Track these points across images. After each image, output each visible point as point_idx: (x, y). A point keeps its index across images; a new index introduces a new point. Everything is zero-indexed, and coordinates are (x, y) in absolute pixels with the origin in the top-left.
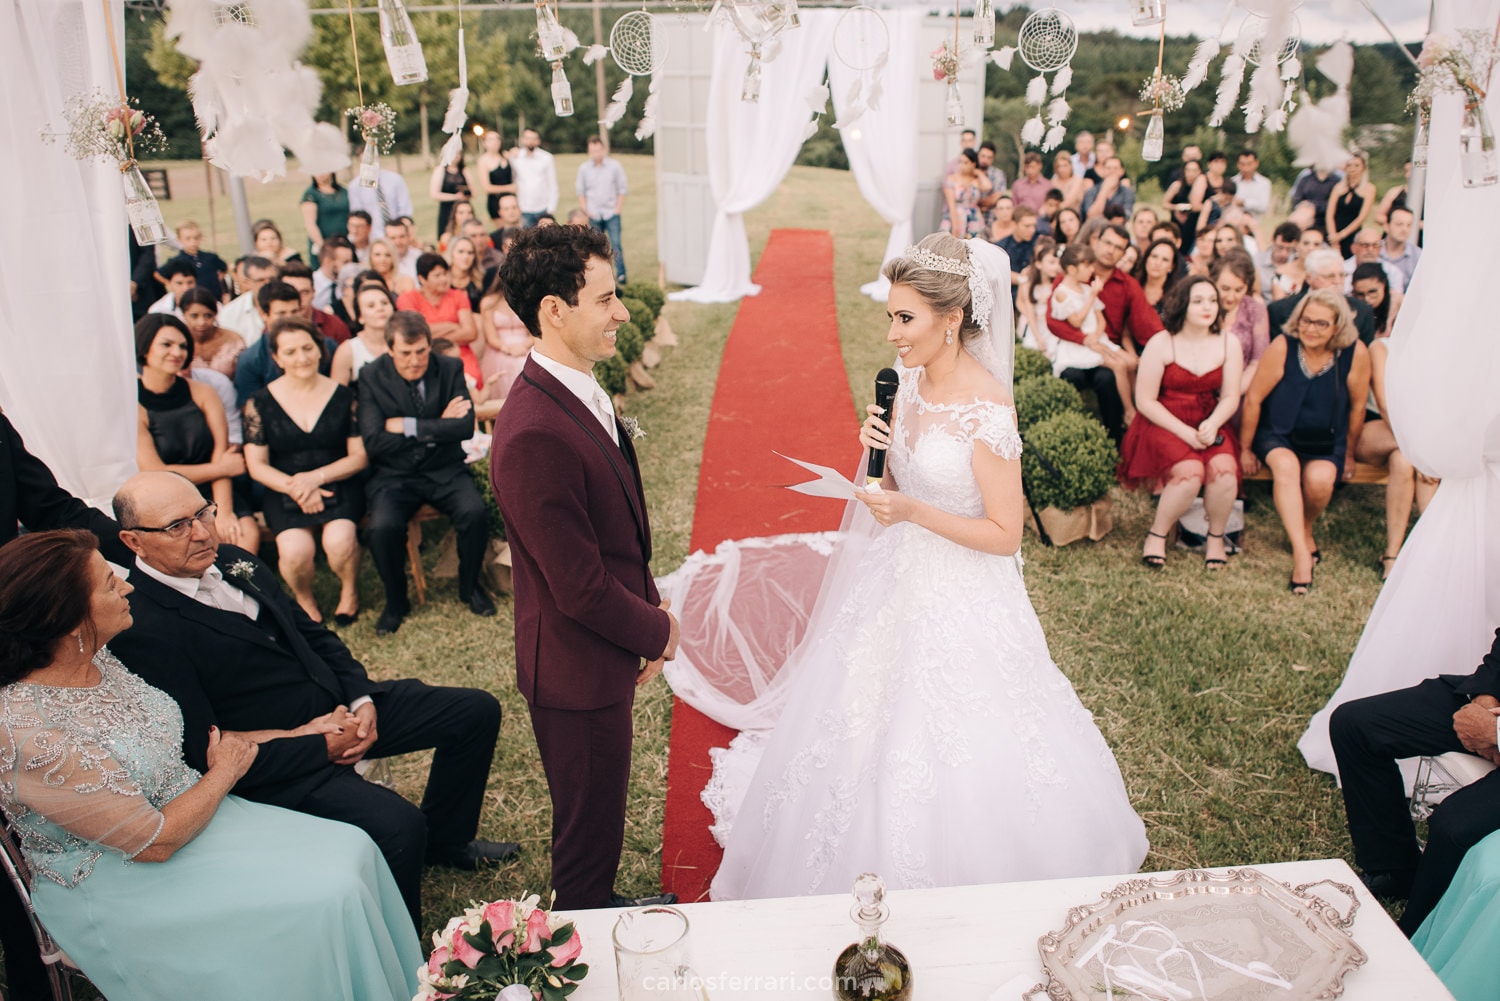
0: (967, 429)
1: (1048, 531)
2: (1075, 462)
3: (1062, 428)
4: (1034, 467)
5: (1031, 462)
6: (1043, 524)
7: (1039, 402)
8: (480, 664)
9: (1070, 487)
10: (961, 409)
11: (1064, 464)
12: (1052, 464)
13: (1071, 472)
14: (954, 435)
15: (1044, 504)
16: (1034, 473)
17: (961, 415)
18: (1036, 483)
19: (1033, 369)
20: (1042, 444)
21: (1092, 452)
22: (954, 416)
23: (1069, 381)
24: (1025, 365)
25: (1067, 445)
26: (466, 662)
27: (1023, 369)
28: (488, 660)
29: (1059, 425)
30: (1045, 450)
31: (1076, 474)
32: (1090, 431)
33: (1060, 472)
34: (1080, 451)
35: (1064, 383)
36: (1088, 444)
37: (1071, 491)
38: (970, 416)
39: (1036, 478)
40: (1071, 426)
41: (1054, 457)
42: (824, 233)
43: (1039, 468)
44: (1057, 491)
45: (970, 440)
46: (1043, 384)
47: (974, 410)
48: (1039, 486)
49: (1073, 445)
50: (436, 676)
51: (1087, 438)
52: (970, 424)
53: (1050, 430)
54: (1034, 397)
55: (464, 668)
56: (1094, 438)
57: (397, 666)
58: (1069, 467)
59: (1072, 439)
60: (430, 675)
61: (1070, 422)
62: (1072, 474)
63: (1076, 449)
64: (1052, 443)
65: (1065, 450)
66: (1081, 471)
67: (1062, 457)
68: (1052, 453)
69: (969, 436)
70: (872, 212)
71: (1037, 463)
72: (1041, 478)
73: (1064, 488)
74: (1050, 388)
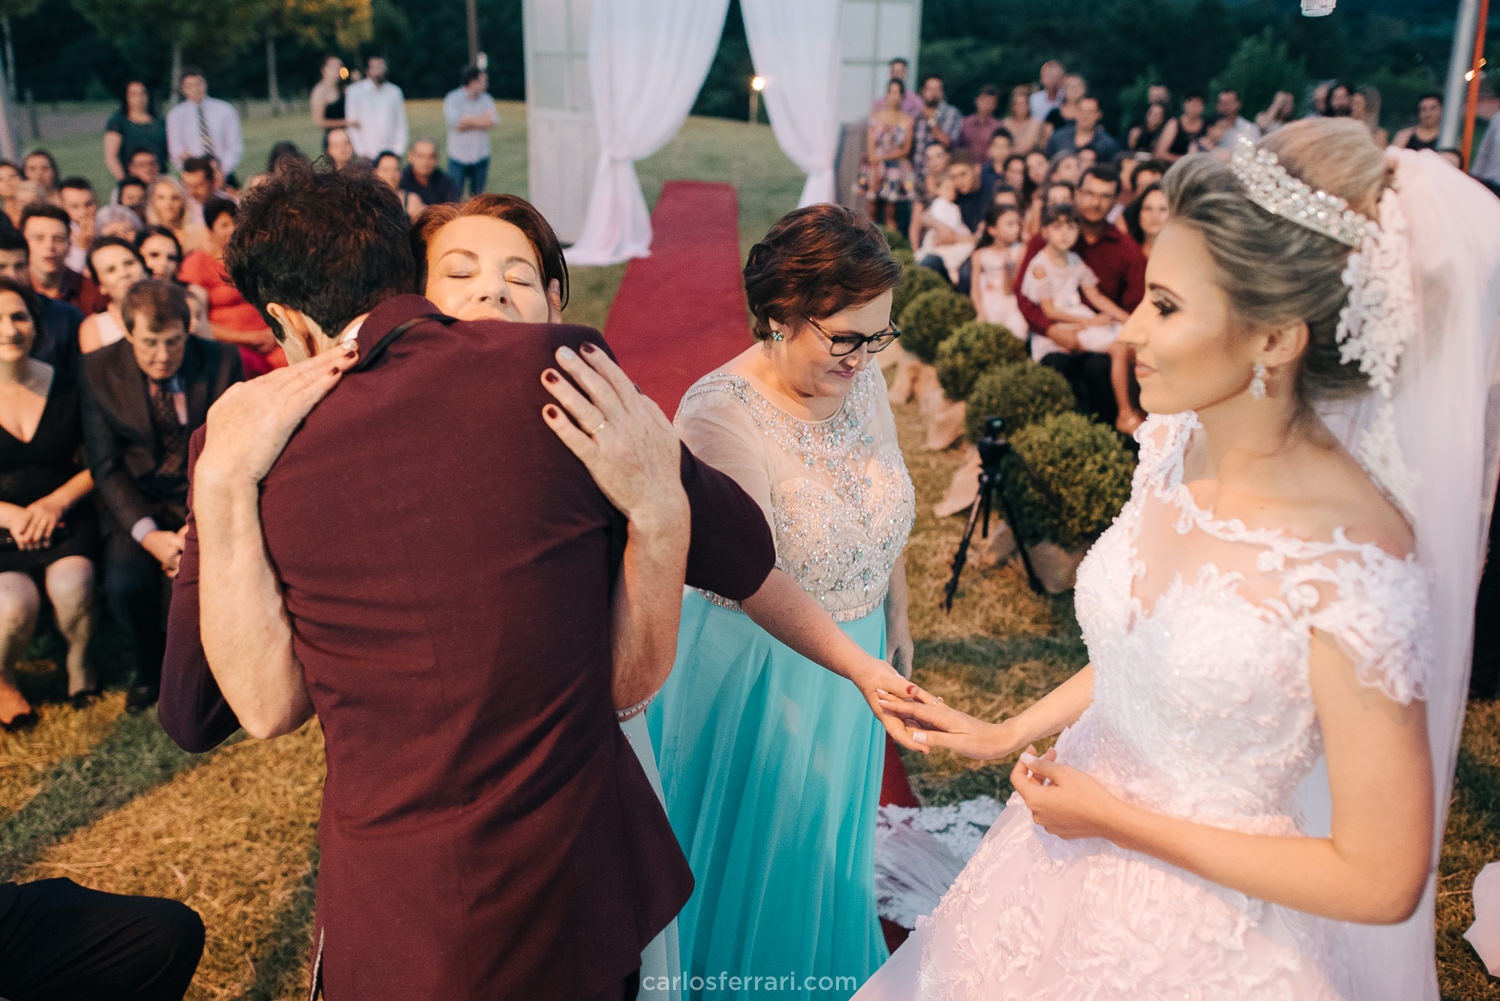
0: (1295, 598)
1: (1039, 573)
2: (1080, 482)
3: (1062, 434)
4: (1024, 488)
5: (1020, 480)
6: (1034, 564)
7: (1020, 396)
8: (250, 775)
9: (1074, 516)
10: (1292, 548)
11: (1066, 484)
12: (1049, 485)
13: (1075, 496)
14: (1257, 605)
15: (1037, 538)
16: (1025, 496)
17: (1290, 563)
18: (1026, 510)
19: (1003, 351)
20: (1034, 458)
21: (1103, 469)
22: (1267, 561)
23: (1058, 369)
24: (994, 347)
25: (1070, 459)
26: (231, 772)
27: (990, 351)
28: (263, 769)
29: (1057, 431)
30: (1040, 467)
31: (1082, 498)
32: (1099, 441)
33: (1060, 496)
34: (1088, 467)
35: (1050, 373)
36: (1099, 457)
37: (1076, 521)
38: (1315, 572)
39: (1027, 503)
40: (1074, 432)
41: (1052, 475)
42: (725, 187)
43: (1031, 490)
44: (1056, 522)
45: (1300, 627)
46: (1023, 372)
47: (1329, 561)
48: (1030, 515)
49: (1079, 460)
50: (185, 795)
51: (1097, 449)
52: (1308, 590)
53: (1045, 436)
54: (1013, 389)
55: (227, 783)
56: (1106, 451)
57: (132, 778)
58: (1073, 489)
59: (1077, 451)
60: (177, 794)
61: (1072, 427)
62: (1077, 499)
63: (1082, 465)
64: (1050, 456)
65: (1068, 466)
66: (1089, 496)
67: (1064, 475)
68: (1050, 469)
69: (1298, 614)
70: (784, 161)
71: (1028, 483)
72: (1034, 503)
73: (1064, 517)
74: (1034, 379)
